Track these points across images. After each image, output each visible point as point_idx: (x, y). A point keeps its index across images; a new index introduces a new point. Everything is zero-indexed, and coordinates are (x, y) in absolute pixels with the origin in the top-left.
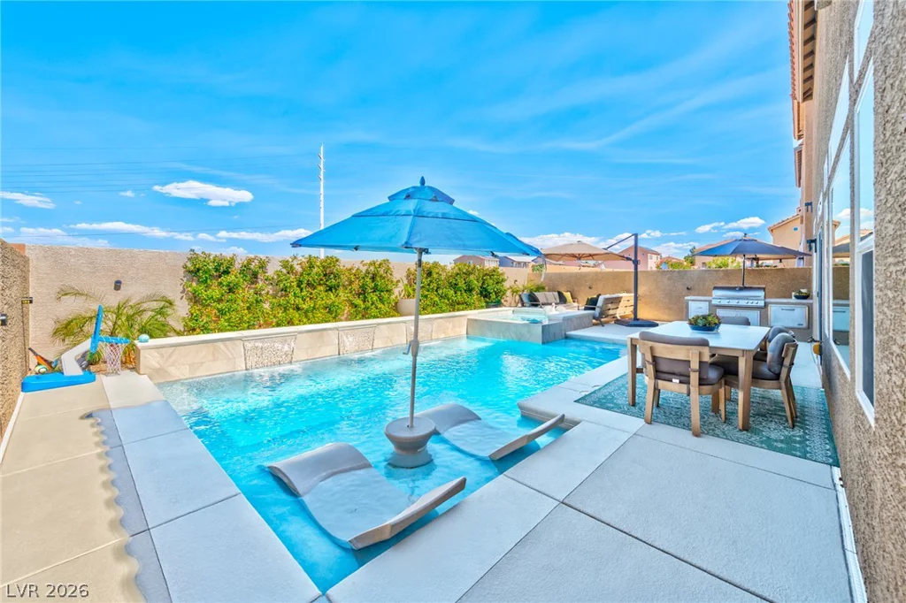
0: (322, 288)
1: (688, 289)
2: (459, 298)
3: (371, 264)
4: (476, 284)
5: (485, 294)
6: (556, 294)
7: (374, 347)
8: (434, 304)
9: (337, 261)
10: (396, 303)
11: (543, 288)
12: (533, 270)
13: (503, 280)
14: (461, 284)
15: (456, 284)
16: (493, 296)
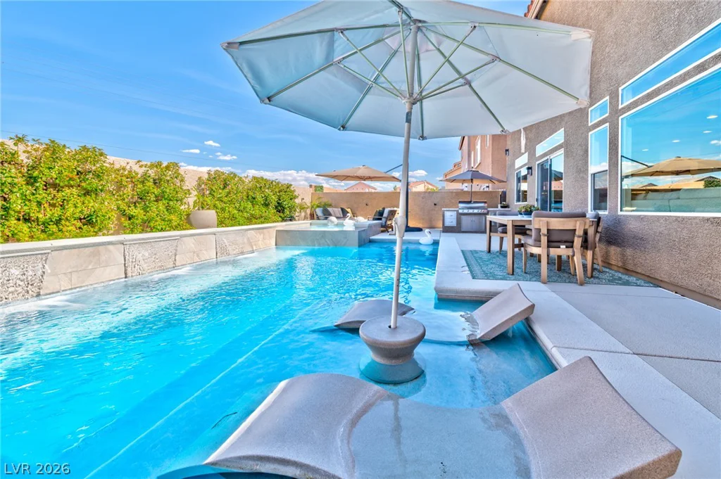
0: (74, 191)
1: (435, 204)
2: (257, 212)
3: (152, 166)
4: (274, 199)
5: (280, 208)
6: (340, 209)
7: (178, 263)
8: (233, 218)
9: (101, 154)
10: (188, 215)
11: (331, 205)
12: (316, 190)
13: (296, 197)
14: (260, 199)
15: (254, 198)
16: (287, 212)
